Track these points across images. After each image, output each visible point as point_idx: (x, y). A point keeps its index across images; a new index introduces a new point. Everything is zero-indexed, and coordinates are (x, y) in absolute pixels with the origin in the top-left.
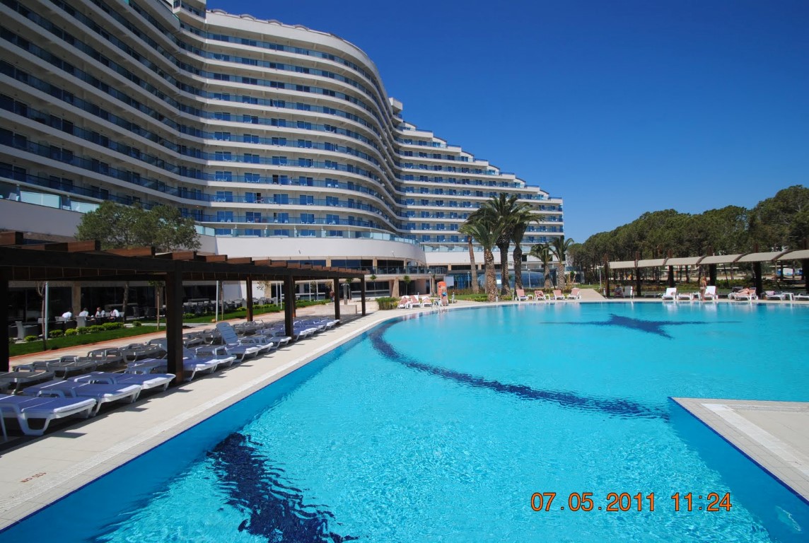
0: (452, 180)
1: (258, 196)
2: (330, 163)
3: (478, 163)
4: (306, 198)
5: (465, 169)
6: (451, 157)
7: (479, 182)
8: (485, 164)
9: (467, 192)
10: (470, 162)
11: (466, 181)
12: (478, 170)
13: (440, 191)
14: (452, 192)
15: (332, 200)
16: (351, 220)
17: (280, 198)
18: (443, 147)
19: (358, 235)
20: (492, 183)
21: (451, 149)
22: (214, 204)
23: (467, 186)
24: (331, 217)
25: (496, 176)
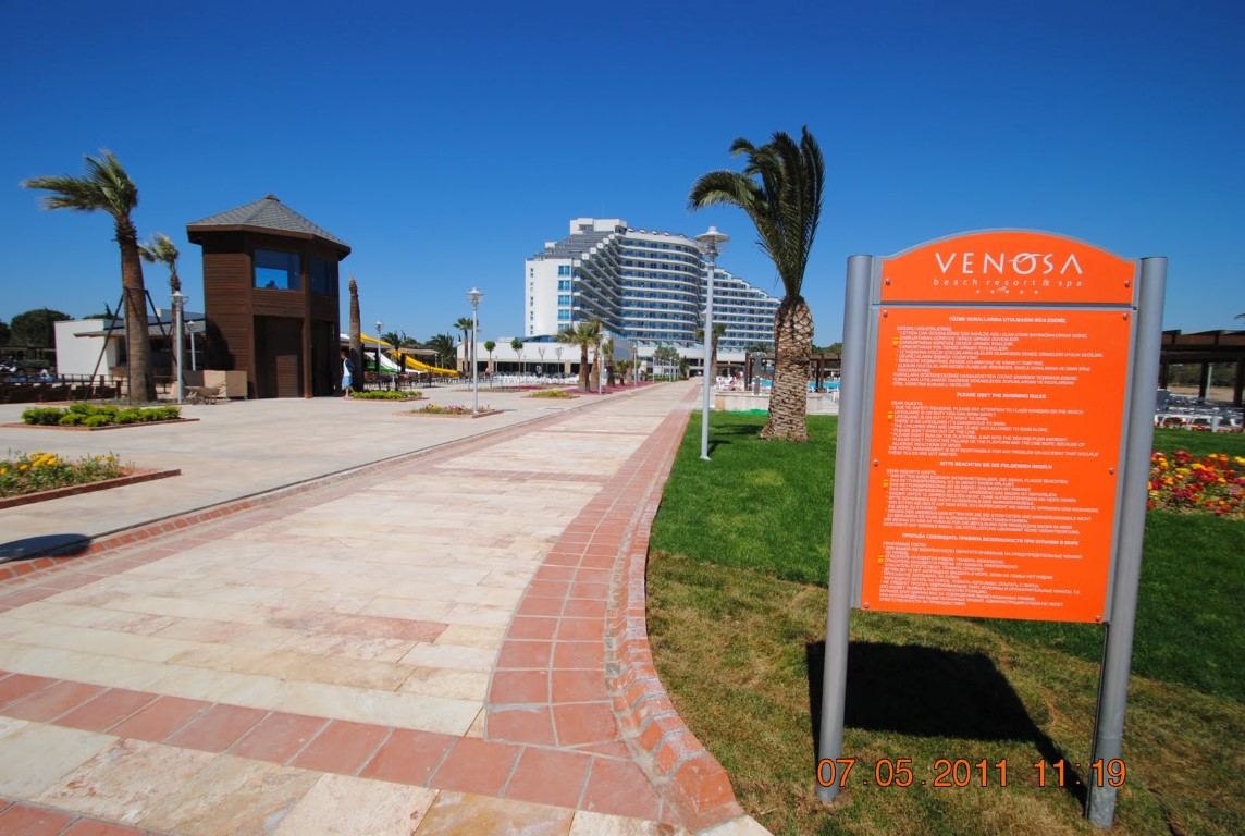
0: (734, 302)
1: (641, 324)
2: (676, 306)
3: (753, 291)
4: (664, 325)
5: (743, 295)
6: (734, 286)
7: (753, 303)
8: (758, 291)
9: (743, 311)
10: (748, 290)
11: (743, 302)
12: (752, 295)
13: (725, 310)
14: (733, 310)
15: (676, 326)
16: (684, 336)
17: (652, 325)
18: (729, 280)
19: (688, 346)
20: (761, 304)
21: (735, 281)
22: (626, 328)
23: (744, 306)
24: (675, 335)
25: (765, 299)
